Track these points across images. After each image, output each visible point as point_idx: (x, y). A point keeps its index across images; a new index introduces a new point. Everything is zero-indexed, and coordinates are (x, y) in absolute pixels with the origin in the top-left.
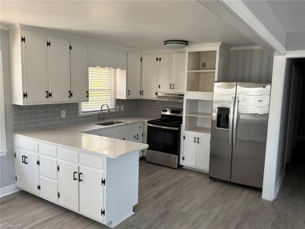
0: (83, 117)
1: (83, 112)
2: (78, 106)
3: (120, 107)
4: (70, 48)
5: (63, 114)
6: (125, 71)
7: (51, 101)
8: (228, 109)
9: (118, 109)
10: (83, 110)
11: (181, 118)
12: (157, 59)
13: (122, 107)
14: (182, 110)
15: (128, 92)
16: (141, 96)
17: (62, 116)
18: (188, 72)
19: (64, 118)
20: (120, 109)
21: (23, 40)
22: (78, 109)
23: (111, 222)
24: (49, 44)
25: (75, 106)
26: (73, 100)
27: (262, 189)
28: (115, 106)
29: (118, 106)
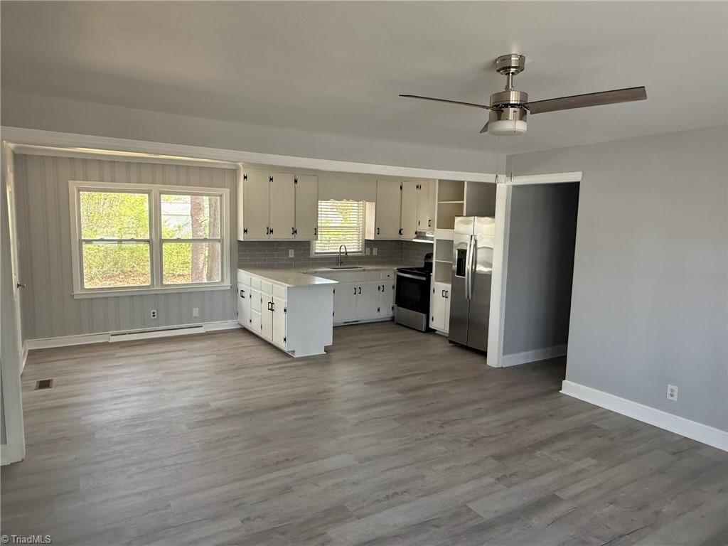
0: (316, 259)
1: (316, 253)
2: (309, 246)
3: (372, 250)
4: (296, 181)
5: (291, 254)
6: (374, 203)
7: (272, 238)
8: (466, 251)
9: (368, 253)
10: (317, 251)
11: (432, 264)
12: (417, 187)
13: (375, 252)
14: (432, 254)
15: (378, 231)
16: (400, 237)
17: (290, 256)
18: (439, 204)
19: (291, 258)
20: (371, 253)
21: (245, 177)
22: (309, 250)
23: (294, 352)
24: (271, 179)
25: (304, 247)
26: (299, 238)
27: (486, 353)
28: (364, 247)
29: (368, 249)
